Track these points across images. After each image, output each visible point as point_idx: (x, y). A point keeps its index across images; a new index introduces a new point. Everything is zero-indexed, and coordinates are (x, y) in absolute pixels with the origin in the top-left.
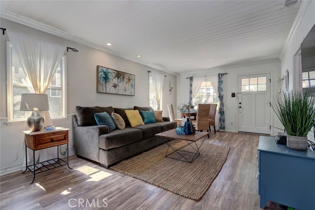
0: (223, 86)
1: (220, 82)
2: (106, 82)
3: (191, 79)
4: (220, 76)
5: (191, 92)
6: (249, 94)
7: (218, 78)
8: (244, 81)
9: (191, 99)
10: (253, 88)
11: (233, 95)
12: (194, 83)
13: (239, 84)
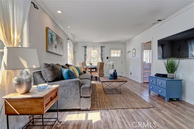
0: (103, 53)
1: (102, 51)
2: (52, 43)
3: (86, 47)
4: (102, 47)
5: (85, 55)
6: (114, 57)
7: (101, 48)
8: (112, 51)
9: (85, 59)
10: (116, 55)
11: (107, 58)
12: (88, 50)
13: (110, 53)
